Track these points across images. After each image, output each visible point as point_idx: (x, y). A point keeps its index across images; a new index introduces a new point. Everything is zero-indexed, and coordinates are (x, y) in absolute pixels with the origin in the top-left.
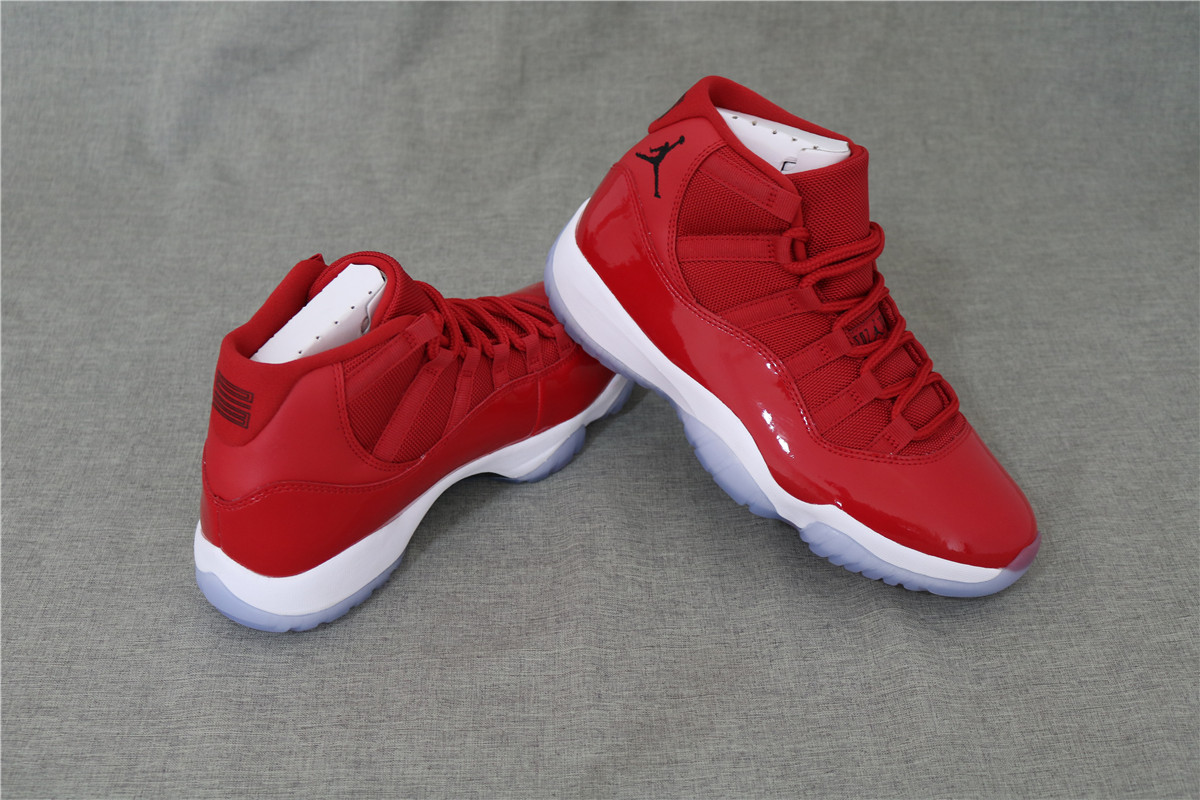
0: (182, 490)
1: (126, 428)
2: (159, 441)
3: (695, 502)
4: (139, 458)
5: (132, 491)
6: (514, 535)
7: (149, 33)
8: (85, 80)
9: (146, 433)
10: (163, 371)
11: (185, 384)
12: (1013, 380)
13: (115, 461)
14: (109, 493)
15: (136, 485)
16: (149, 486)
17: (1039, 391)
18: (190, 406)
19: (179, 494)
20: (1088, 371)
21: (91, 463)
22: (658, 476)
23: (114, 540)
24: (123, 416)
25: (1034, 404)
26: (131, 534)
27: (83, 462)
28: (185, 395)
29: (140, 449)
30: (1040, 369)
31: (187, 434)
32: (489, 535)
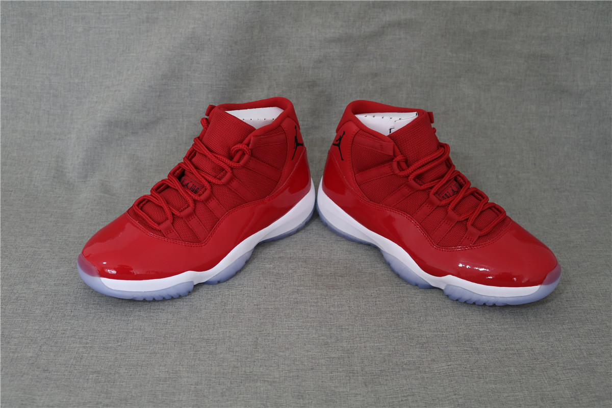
0: (66, 373)
1: (38, 335)
2: (56, 343)
3: (366, 385)
4: (43, 353)
5: (37, 373)
6: (258, 403)
7: (70, 112)
8: (34, 137)
9: (49, 338)
10: (63, 302)
11: (74, 309)
12: (551, 314)
13: (29, 355)
14: (24, 374)
15: (40, 369)
16: (47, 370)
17: (567, 321)
18: (76, 322)
19: (64, 375)
20: (595, 310)
21: (16, 355)
22: (344, 369)
23: (23, 403)
24: (37, 328)
25: (564, 329)
26: (34, 399)
27: (11, 355)
28: (73, 316)
29: (44, 347)
30: (567, 308)
31: (72, 339)
32: (243, 402)
